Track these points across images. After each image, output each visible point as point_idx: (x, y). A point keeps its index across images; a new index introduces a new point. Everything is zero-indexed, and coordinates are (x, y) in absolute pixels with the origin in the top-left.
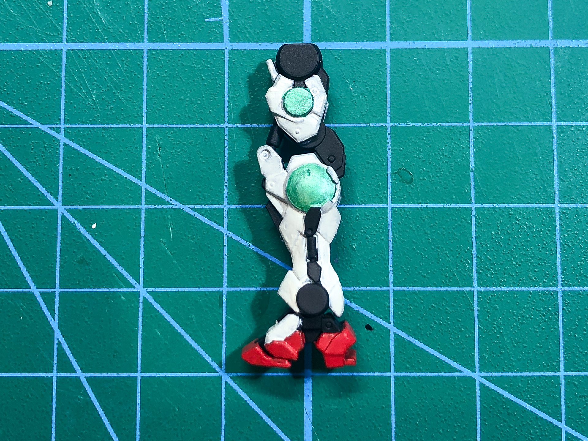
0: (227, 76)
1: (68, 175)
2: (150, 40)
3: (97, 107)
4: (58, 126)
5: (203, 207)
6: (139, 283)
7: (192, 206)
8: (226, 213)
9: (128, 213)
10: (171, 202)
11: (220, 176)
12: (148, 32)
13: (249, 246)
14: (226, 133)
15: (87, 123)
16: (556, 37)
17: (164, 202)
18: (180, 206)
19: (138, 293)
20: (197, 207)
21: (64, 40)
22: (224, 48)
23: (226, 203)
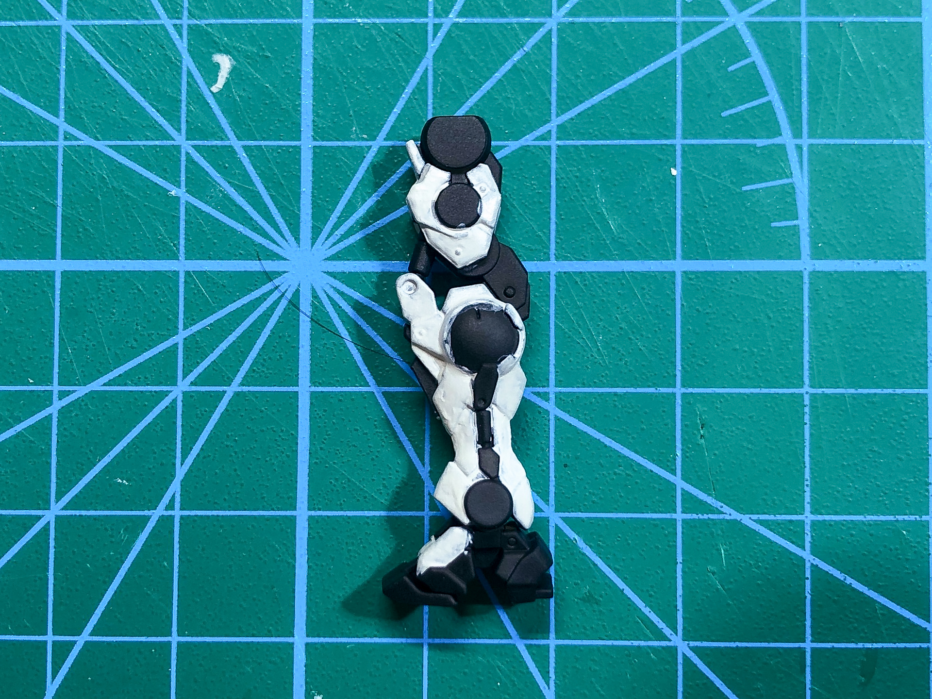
0: (806, 314)
1: (563, 465)
2: (685, 257)
3: (604, 362)
4: (545, 390)
5: (772, 517)
6: (677, 634)
7: (755, 517)
8: (808, 528)
9: (656, 526)
10: (722, 509)
11: (797, 470)
12: (683, 243)
13: (845, 579)
14: (807, 402)
15: (590, 386)
17: (711, 510)
18: (736, 515)
19: (676, 648)
20: (763, 517)
21: (553, 257)
22: (802, 269)
23: (807, 512)
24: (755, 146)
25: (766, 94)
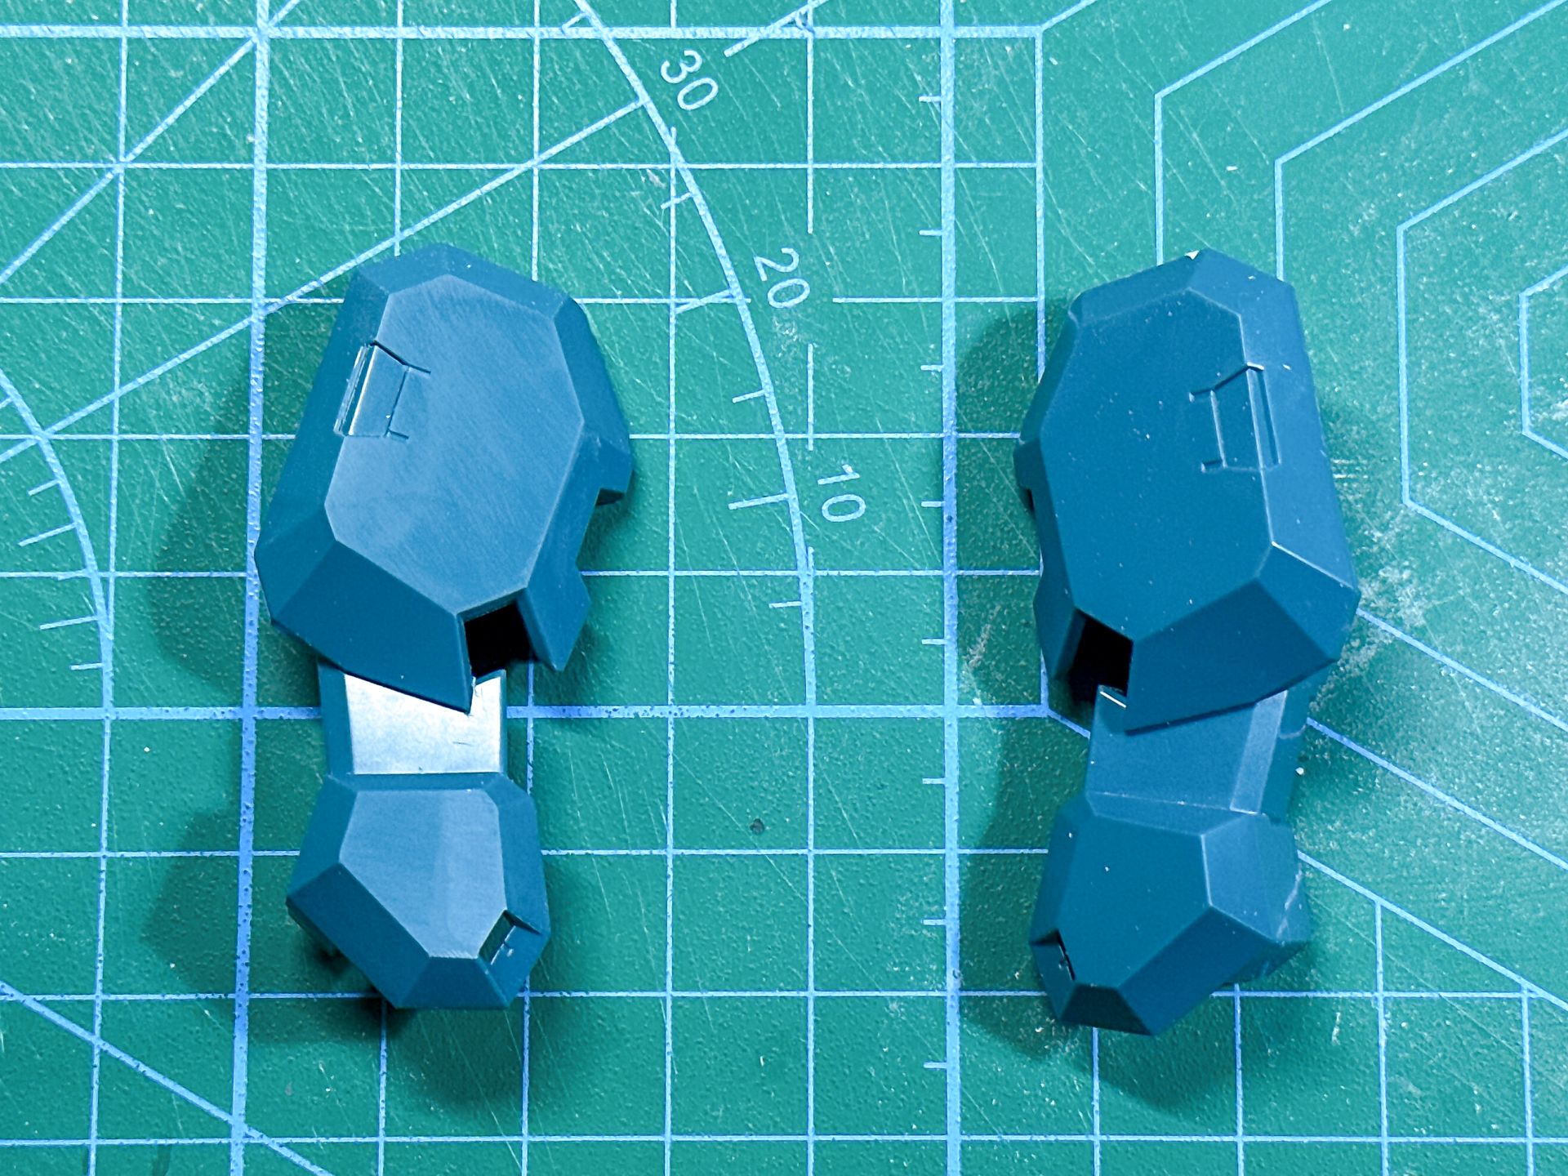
0: (106, 766)
5: (58, 998)
7: (39, 998)
8: (98, 1009)
11: (90, 944)
13: (138, 1067)
14: (103, 867)
16: (679, 702)
18: (18, 996)
20: (49, 998)
22: (103, 717)
23: (99, 992)
24: (55, 580)
25: (70, 521)
